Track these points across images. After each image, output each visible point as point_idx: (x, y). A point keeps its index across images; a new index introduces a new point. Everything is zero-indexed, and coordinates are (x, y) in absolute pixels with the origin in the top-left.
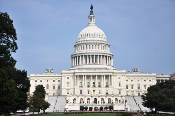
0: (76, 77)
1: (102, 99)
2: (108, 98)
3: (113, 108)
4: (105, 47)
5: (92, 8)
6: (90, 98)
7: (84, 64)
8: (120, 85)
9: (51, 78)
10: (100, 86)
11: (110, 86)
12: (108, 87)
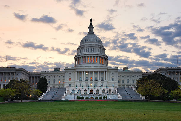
0: (76, 72)
1: (97, 90)
2: (102, 89)
3: (106, 97)
4: (101, 50)
5: (91, 20)
6: (87, 89)
7: (84, 63)
8: (113, 80)
9: (57, 74)
10: (96, 81)
11: (105, 81)
12: (103, 81)
